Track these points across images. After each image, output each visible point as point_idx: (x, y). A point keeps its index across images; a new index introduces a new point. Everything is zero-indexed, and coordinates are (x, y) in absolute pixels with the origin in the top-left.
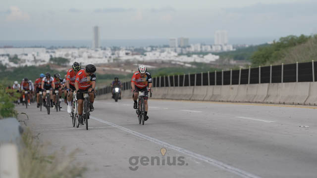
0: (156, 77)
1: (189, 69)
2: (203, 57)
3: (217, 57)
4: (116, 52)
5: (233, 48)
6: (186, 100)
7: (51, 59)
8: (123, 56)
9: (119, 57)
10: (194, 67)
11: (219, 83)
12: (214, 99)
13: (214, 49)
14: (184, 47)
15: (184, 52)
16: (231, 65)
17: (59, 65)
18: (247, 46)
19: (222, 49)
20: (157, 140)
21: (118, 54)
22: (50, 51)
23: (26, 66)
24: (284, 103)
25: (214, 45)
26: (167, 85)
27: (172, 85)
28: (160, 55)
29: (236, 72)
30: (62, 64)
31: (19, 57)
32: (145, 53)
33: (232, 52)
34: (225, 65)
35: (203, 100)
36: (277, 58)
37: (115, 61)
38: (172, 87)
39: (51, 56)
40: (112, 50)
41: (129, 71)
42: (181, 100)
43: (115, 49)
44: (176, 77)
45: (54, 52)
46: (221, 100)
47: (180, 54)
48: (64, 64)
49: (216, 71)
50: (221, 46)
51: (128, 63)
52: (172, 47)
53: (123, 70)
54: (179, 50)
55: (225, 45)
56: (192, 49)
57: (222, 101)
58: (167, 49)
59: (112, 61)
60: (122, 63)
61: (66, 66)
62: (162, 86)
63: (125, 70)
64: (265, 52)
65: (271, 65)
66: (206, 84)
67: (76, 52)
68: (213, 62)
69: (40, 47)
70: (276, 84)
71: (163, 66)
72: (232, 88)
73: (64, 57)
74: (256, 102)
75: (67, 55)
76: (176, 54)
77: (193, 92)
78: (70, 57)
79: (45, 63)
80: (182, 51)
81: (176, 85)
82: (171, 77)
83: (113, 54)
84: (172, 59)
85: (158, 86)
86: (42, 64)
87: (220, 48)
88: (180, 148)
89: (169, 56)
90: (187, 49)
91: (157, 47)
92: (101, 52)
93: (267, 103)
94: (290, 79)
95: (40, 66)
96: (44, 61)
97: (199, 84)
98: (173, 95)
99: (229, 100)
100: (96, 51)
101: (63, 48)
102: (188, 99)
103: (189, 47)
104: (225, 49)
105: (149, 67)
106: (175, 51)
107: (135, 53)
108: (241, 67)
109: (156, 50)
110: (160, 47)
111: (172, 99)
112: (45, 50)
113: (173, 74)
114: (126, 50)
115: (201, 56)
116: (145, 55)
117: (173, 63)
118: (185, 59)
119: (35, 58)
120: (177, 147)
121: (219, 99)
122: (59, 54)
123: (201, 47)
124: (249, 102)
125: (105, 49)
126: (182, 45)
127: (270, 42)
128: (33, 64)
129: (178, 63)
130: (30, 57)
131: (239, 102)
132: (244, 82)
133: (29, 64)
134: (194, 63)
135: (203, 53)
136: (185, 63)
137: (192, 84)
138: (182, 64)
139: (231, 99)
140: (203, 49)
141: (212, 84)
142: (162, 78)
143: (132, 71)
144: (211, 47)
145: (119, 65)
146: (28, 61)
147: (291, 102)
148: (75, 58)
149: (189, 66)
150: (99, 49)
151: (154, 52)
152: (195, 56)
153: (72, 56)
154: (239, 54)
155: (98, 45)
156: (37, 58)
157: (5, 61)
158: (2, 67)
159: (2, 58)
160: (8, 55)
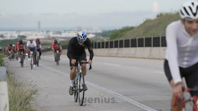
3: (94, 35)
4: (48, 33)
5: (102, 31)
7: (19, 36)
8: (51, 35)
9: (49, 35)
11: (96, 48)
13: (93, 32)
16: (100, 39)
18: (108, 30)
22: (18, 32)
23: (7, 39)
24: (125, 57)
28: (68, 34)
29: (103, 43)
31: (4, 35)
32: (61, 33)
33: (101, 33)
34: (98, 39)
36: (121, 36)
37: (48, 37)
43: (48, 32)
45: (20, 33)
46: (97, 55)
49: (94, 42)
50: (96, 30)
51: (53, 38)
53: (51, 41)
55: (98, 30)
58: (72, 32)
59: (46, 37)
60: (51, 38)
61: (25, 39)
64: (116, 34)
65: (119, 40)
67: (30, 33)
68: (92, 38)
70: (121, 49)
72: (101, 50)
73: (24, 35)
74: (112, 56)
75: (26, 34)
78: (27, 35)
87: (95, 32)
89: (72, 35)
92: (41, 33)
93: (117, 57)
94: (127, 46)
95: (13, 39)
96: (15, 37)
100: (39, 32)
101: (24, 31)
104: (98, 32)
105: (63, 40)
106: (75, 32)
107: (57, 33)
108: (106, 40)
109: (66, 32)
110: (68, 31)
112: (15, 32)
114: (53, 32)
122: (22, 34)
124: (109, 56)
125: (43, 31)
127: (118, 29)
128: (10, 38)
130: (9, 35)
132: (107, 47)
139: (101, 55)
140: (88, 32)
144: (92, 30)
145: (49, 39)
146: (8, 37)
147: (128, 56)
148: (29, 35)
154: (104, 34)
155: (40, 30)
156: (12, 36)
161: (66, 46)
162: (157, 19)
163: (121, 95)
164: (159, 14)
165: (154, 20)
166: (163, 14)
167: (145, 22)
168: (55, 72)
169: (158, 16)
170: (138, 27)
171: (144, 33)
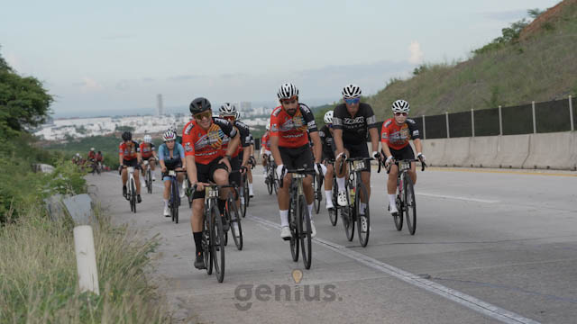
4: (180, 119)
7: (117, 128)
10: (258, 130)
14: (247, 111)
15: (248, 116)
22: (115, 120)
23: (93, 136)
31: (85, 128)
39: (116, 125)
40: (176, 117)
43: (178, 116)
45: (119, 121)
56: (255, 113)
67: (141, 120)
69: (106, 117)
73: (129, 125)
75: (132, 123)
78: (135, 126)
79: (111, 132)
80: (245, 115)
83: (177, 121)
86: (108, 133)
90: (251, 113)
92: (165, 119)
95: (106, 135)
100: (161, 118)
101: (128, 116)
103: (252, 110)
112: (110, 119)
115: (264, 119)
118: (249, 122)
119: (101, 127)
122: (123, 123)
125: (169, 116)
126: (245, 109)
128: (99, 134)
130: (96, 127)
133: (95, 134)
134: (258, 127)
140: (266, 112)
146: (95, 131)
148: (140, 126)
150: (163, 117)
152: (258, 119)
153: (137, 124)
155: (163, 113)
156: (103, 128)
157: (72, 132)
158: (69, 138)
159: (69, 129)
160: (75, 126)
162: (414, 78)
163: (341, 247)
164: (419, 68)
165: (409, 82)
166: (428, 67)
167: (388, 87)
169: (416, 72)
170: (373, 97)
171: (386, 111)
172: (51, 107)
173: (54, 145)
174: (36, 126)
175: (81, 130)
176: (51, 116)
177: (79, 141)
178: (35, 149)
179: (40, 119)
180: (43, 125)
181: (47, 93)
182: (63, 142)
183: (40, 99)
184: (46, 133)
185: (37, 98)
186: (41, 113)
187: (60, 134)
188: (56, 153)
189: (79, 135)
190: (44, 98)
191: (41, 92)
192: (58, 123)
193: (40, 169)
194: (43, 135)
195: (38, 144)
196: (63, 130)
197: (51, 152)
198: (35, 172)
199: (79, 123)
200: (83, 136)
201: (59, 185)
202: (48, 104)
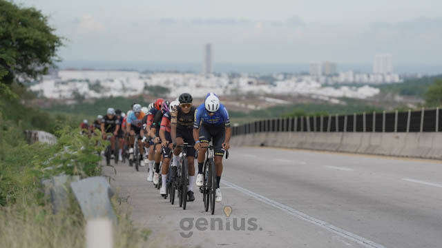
0: (290, 118)
1: (336, 106)
2: (356, 90)
3: (377, 91)
4: (235, 80)
5: (400, 78)
6: (331, 151)
7: (146, 88)
8: (244, 86)
9: (238, 86)
10: (344, 103)
11: (379, 130)
12: (370, 151)
13: (372, 79)
14: (330, 76)
15: (330, 82)
16: (395, 103)
17: (156, 96)
18: (420, 76)
19: (384, 79)
20: (291, 209)
21: (238, 83)
22: (144, 76)
23: (111, 97)
25: (373, 74)
26: (305, 130)
27: (312, 130)
28: (296, 86)
29: (403, 115)
30: (161, 95)
31: (102, 84)
32: (275, 83)
33: (398, 84)
34: (387, 102)
35: (356, 153)
37: (234, 93)
38: (312, 133)
39: (146, 84)
40: (229, 77)
41: (252, 107)
42: (324, 150)
43: (233, 76)
44: (318, 119)
45: (149, 78)
46: (381, 153)
47: (325, 85)
48: (164, 95)
49: (374, 113)
50: (383, 75)
51: (251, 97)
52: (313, 75)
53: (243, 105)
54: (323, 79)
55: (389, 74)
56: (342, 79)
57: (383, 155)
58: (306, 78)
59: (228, 93)
60: (242, 95)
62: (299, 130)
63: (246, 105)
66: (360, 129)
67: (179, 78)
68: (371, 97)
69: (131, 70)
71: (299, 101)
72: (397, 137)
73: (163, 85)
75: (168, 82)
76: (318, 85)
77: (342, 139)
78: (171, 86)
79: (137, 93)
80: (326, 80)
81: (318, 130)
82: (311, 119)
83: (231, 83)
84: (313, 91)
85: (292, 130)
86: (133, 94)
87: (380, 79)
88: (323, 223)
89: (308, 87)
90: (335, 79)
91: (291, 74)
92: (214, 79)
95: (130, 97)
96: (135, 90)
97: (350, 129)
98: (313, 144)
99: (392, 154)
100: (208, 77)
101: (163, 72)
102: (334, 149)
103: (337, 75)
104: (388, 79)
105: (280, 102)
106: (318, 81)
107: (261, 81)
108: (412, 105)
109: (290, 79)
110: (296, 75)
111: (312, 150)
112: (137, 74)
113: (314, 113)
114: (250, 77)
115: (354, 88)
116: (275, 85)
117: (314, 97)
118: (330, 92)
119: (123, 85)
120: (320, 221)
121: (377, 151)
122: (156, 81)
123: (354, 76)
124: (421, 157)
125: (219, 75)
126: (327, 72)
128: (121, 94)
129: (321, 97)
130: (117, 84)
131: (407, 157)
132: (415, 129)
133: (116, 94)
134: (344, 99)
135: (357, 85)
136: (331, 97)
137: (341, 130)
138: (327, 99)
140: (358, 78)
141: (369, 130)
142: (299, 120)
143: (257, 106)
144: (369, 77)
145: (238, 99)
146: (115, 89)
148: (178, 86)
149: (336, 102)
150: (212, 76)
151: (287, 81)
152: (345, 89)
153: (175, 84)
154: (409, 87)
155: (210, 70)
156: (127, 86)
157: (83, 89)
158: (78, 97)
159: (79, 85)
160: (87, 81)
161: (288, 120)
168: (251, 200)
172: (56, 53)
173: (58, 105)
174: (35, 77)
175: (96, 87)
176: (57, 64)
177: (92, 102)
178: (30, 109)
179: (40, 68)
180: (44, 77)
181: (53, 33)
182: (69, 103)
183: (45, 39)
184: (47, 88)
185: (40, 37)
186: (44, 60)
187: (66, 91)
188: (59, 118)
189: (93, 94)
190: (49, 40)
191: (46, 30)
192: (65, 76)
193: (36, 139)
194: (42, 91)
195: (34, 102)
196: (71, 86)
197: (52, 115)
198: (29, 142)
199: (93, 77)
200: (98, 96)
201: (64, 162)
202: (53, 48)
